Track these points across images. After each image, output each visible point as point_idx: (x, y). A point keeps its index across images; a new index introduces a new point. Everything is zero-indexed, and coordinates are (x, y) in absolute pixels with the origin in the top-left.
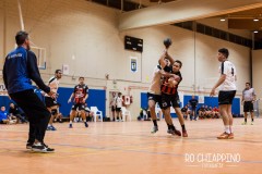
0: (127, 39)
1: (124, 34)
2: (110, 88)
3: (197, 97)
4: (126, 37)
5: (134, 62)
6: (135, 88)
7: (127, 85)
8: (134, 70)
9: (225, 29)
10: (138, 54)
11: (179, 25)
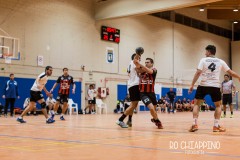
0: (103, 29)
1: (100, 25)
2: (86, 80)
3: (175, 90)
4: (103, 27)
5: (110, 53)
6: (111, 79)
7: (103, 76)
8: (111, 61)
9: (204, 19)
10: (115, 45)
11: (157, 15)
